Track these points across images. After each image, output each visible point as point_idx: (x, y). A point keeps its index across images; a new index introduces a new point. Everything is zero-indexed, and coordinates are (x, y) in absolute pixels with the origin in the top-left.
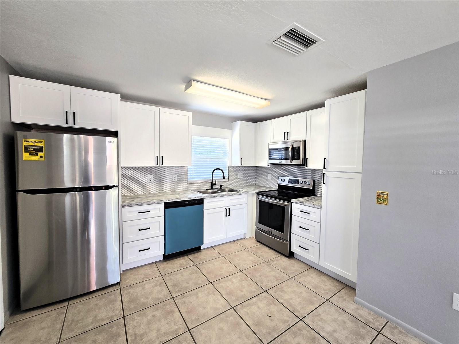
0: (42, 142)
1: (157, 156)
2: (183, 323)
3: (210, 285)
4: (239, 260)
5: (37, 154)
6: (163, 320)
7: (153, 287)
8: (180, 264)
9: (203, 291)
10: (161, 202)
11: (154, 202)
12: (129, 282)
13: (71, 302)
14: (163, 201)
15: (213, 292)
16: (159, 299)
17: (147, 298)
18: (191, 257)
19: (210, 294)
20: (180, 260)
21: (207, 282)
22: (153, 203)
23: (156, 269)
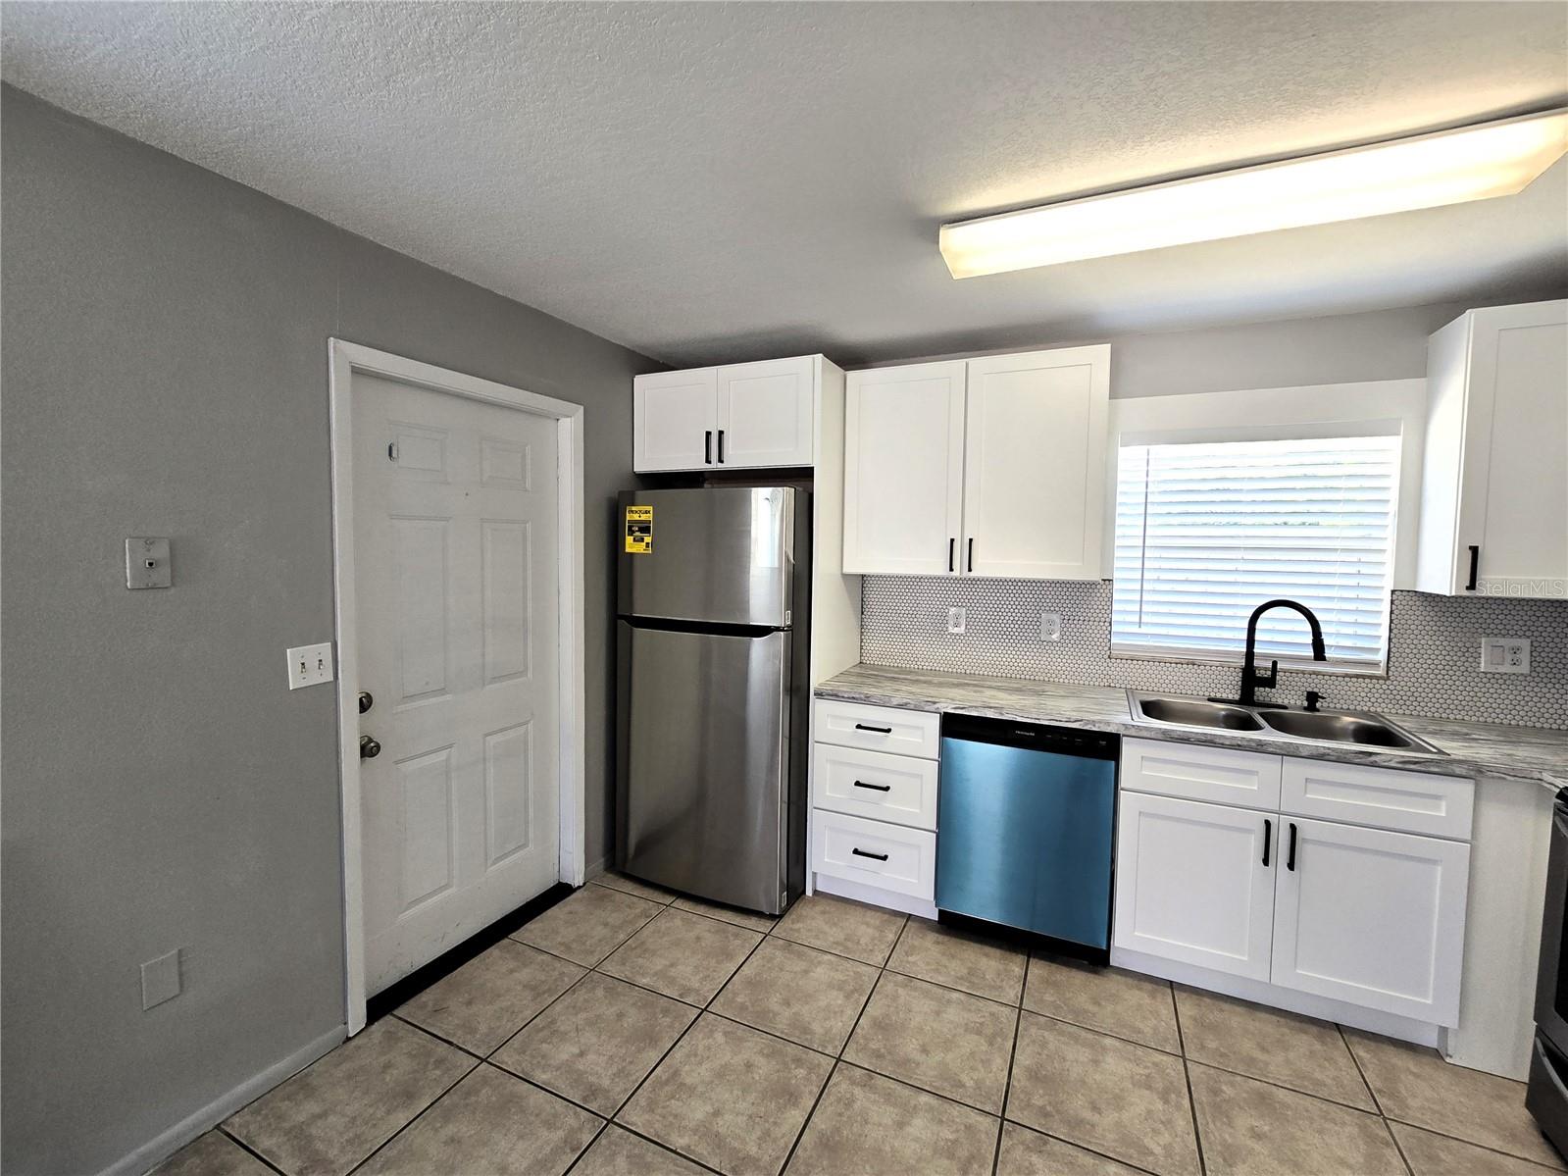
0: (647, 512)
1: (952, 540)
2: (778, 1158)
3: (989, 1126)
4: (1258, 1136)
5: (642, 540)
6: (752, 1097)
7: (830, 986)
8: (972, 972)
9: (941, 1122)
10: (926, 708)
11: (905, 701)
12: (798, 931)
13: (679, 903)
14: (937, 706)
15: (971, 1159)
16: (806, 1030)
17: (787, 1003)
18: (1039, 969)
19: (951, 1156)
20: (987, 955)
21: (995, 1103)
22: (900, 706)
23: (891, 937)
